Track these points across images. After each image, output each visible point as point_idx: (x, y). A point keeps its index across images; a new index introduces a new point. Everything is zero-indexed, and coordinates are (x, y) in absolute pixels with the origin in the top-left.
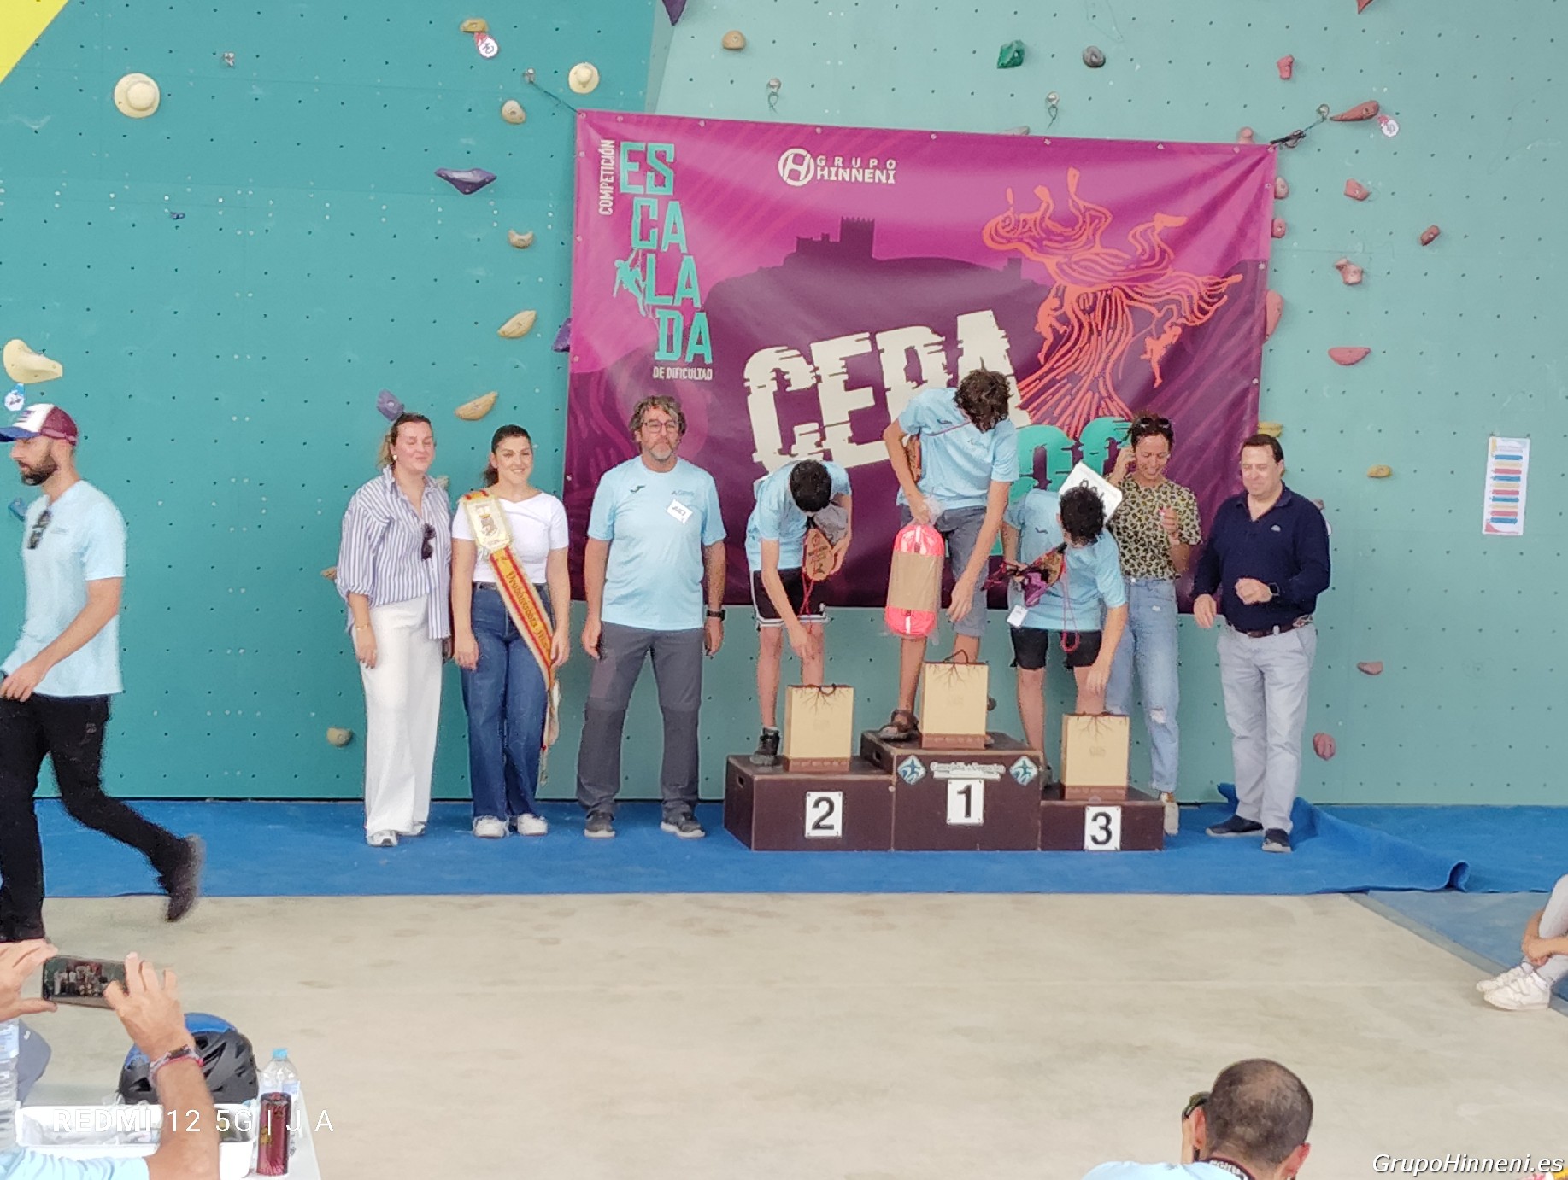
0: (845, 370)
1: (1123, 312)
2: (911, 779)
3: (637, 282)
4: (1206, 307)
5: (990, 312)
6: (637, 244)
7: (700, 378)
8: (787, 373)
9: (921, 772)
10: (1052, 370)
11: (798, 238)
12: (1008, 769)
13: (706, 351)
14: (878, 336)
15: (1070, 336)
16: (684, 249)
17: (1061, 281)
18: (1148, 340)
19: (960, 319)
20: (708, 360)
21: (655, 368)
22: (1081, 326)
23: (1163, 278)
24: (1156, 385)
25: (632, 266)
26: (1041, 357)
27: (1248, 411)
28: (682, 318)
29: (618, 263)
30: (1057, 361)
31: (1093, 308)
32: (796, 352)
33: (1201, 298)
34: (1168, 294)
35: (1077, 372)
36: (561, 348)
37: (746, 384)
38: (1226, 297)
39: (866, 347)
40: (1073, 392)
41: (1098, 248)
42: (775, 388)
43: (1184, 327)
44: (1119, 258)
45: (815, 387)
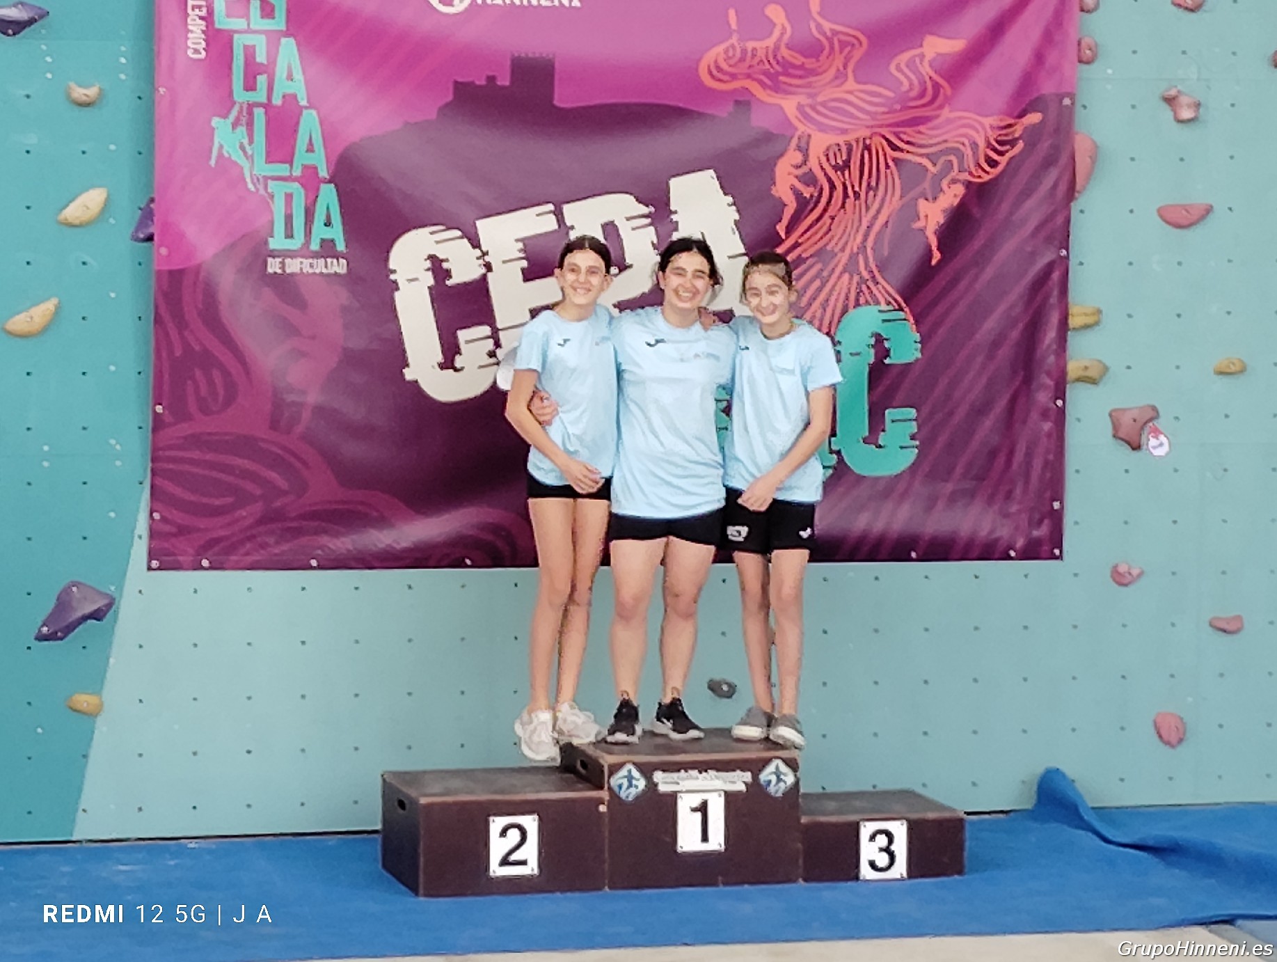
0: (522, 255)
1: (887, 166)
2: (629, 794)
3: (242, 148)
4: (995, 157)
5: (711, 172)
6: (240, 95)
7: (331, 270)
8: (447, 260)
9: (641, 784)
10: (796, 245)
11: (456, 83)
12: (755, 777)
13: (337, 233)
14: (567, 208)
15: (818, 202)
16: (303, 102)
17: (802, 128)
18: (922, 202)
19: (674, 183)
20: (341, 246)
21: (270, 260)
22: (833, 187)
23: (936, 122)
24: (934, 262)
25: (235, 125)
26: (781, 229)
27: (1055, 293)
28: (302, 191)
29: (216, 122)
30: (802, 235)
31: (847, 164)
32: (459, 233)
33: (989, 146)
34: (945, 141)
35: (829, 248)
36: (142, 236)
37: (392, 277)
38: (1020, 145)
39: (550, 224)
40: (825, 274)
41: (851, 84)
42: (431, 282)
43: (968, 185)
44: (879, 95)
45: (484, 277)
